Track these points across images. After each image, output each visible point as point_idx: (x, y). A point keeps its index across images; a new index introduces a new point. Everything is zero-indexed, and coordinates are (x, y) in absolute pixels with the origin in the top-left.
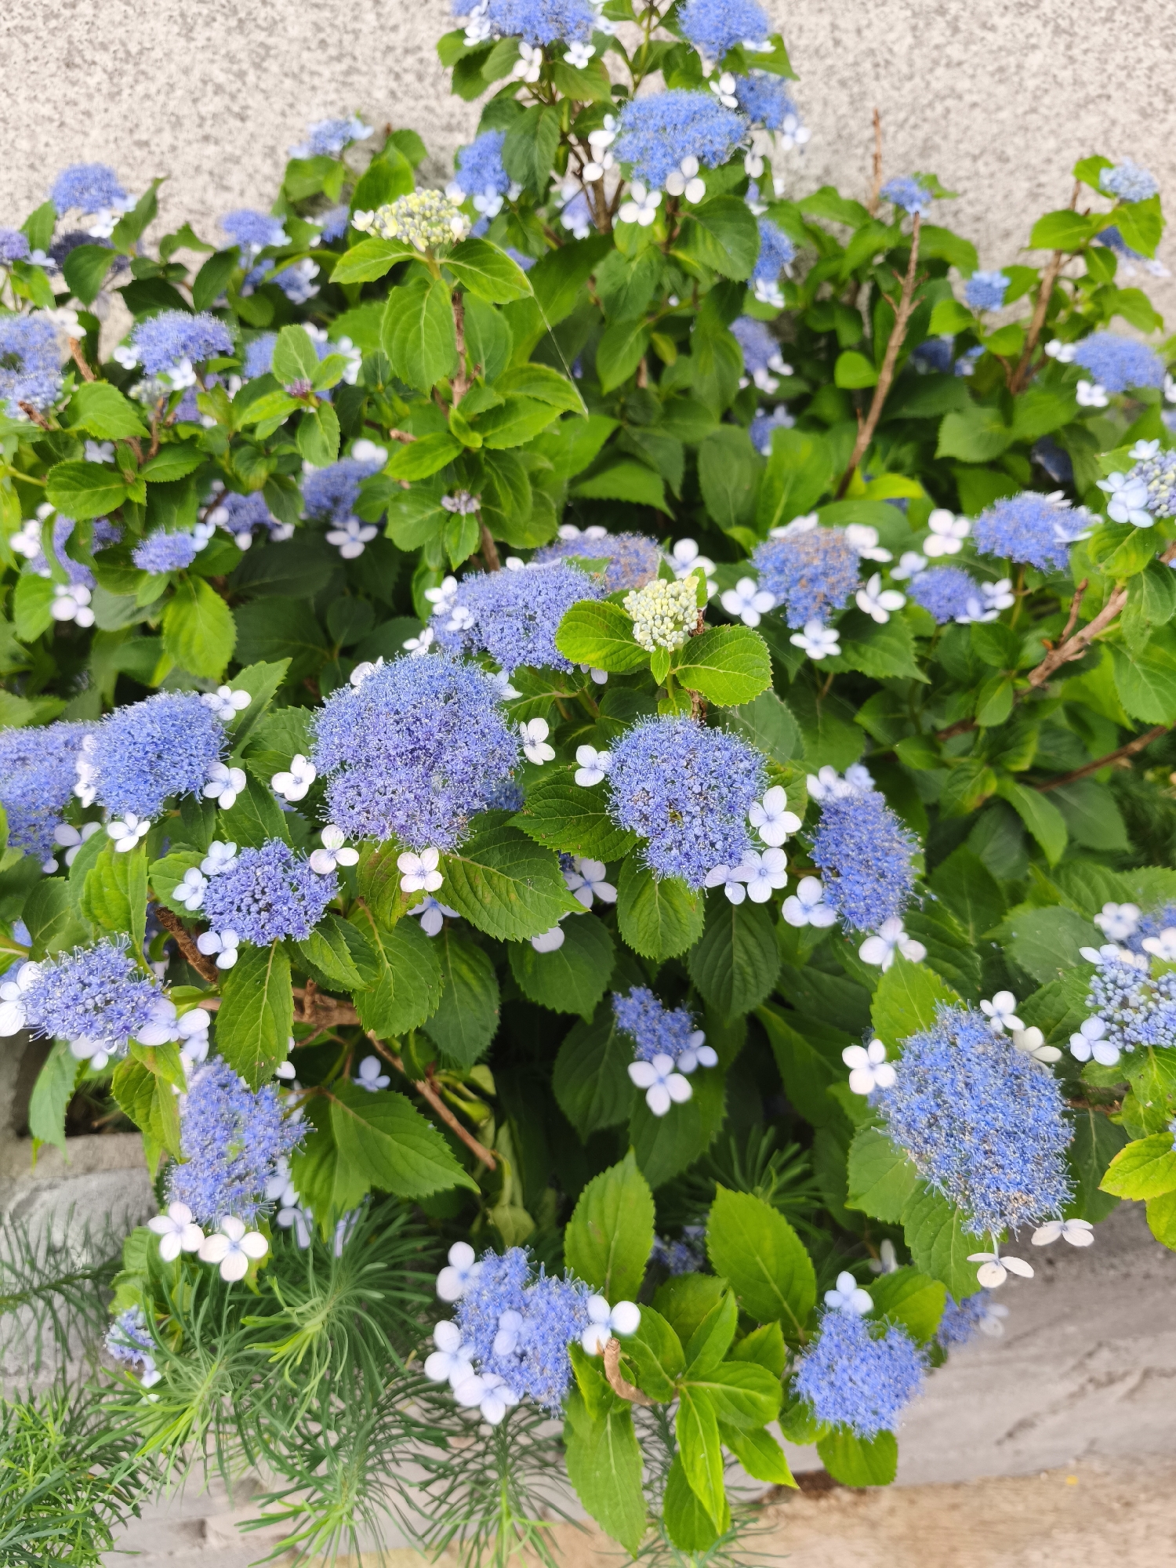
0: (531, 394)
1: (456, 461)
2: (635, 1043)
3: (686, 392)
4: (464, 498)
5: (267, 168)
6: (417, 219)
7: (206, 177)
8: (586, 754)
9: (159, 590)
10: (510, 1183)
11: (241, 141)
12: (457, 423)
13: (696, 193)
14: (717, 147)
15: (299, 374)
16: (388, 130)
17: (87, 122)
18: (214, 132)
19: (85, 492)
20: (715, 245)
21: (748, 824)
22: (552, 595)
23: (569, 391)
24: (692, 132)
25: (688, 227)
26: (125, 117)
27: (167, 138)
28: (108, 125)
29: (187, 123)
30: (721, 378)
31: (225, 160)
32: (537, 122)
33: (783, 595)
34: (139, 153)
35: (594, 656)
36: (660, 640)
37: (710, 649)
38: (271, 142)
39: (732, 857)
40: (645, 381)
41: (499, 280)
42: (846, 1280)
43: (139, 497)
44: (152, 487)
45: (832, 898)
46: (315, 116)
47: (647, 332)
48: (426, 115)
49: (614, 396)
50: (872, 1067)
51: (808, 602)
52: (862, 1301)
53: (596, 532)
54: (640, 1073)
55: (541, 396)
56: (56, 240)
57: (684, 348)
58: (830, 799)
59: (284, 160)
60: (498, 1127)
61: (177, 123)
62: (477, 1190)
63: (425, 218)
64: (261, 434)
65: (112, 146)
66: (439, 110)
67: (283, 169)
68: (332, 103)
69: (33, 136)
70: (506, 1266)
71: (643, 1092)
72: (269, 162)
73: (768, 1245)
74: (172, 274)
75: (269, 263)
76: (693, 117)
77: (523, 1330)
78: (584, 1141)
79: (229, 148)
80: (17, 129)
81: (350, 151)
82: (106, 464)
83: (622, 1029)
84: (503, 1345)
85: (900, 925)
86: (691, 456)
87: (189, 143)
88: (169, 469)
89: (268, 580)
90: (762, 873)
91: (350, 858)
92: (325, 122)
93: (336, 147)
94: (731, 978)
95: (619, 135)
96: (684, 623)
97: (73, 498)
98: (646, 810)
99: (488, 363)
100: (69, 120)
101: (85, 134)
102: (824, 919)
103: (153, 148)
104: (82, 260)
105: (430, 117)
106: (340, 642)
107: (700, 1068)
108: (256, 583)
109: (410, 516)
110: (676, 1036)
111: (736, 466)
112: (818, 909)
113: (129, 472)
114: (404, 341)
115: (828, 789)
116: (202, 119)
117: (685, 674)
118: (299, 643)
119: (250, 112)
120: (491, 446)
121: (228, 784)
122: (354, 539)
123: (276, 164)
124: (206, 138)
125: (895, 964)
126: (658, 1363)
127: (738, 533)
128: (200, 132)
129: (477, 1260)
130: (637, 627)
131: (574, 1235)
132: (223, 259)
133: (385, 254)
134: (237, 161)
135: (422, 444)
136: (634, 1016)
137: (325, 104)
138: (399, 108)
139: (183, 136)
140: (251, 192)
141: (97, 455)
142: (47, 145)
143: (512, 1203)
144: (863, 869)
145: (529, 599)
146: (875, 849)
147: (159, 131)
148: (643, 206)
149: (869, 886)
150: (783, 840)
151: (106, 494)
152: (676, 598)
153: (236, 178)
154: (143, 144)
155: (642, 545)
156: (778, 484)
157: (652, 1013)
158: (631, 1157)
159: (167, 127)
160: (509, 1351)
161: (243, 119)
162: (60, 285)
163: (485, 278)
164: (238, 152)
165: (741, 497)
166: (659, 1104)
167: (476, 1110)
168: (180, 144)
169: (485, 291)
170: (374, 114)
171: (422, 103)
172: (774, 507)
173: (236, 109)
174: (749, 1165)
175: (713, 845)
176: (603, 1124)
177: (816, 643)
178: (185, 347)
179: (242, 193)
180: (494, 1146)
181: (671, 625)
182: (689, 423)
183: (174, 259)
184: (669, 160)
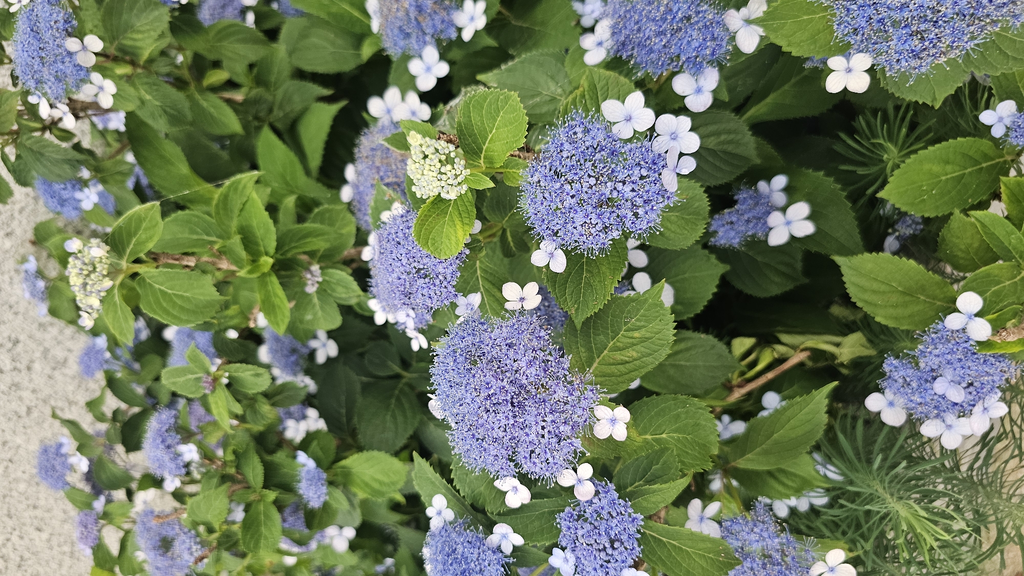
0: (237, 212)
1: (279, 277)
2: (753, 236)
3: (251, 66)
4: (309, 276)
5: (54, 331)
6: (88, 281)
7: (57, 374)
8: (538, 258)
9: (338, 494)
10: (823, 343)
11: (32, 345)
12: (250, 272)
13: (95, 43)
14: (61, 17)
15: (198, 379)
16: (34, 243)
17: (10, 444)
18: (25, 362)
19: (263, 529)
20: (139, 32)
21: (630, 140)
22: (403, 251)
23: (239, 182)
24: (47, 36)
25: (123, 50)
26: (9, 419)
27: (26, 394)
28: (14, 432)
29: (17, 380)
30: (244, 41)
31: (45, 358)
32: (31, 150)
33: (428, 38)
34: (35, 414)
35: (460, 233)
36: (459, 179)
37: (472, 135)
38: (36, 325)
39: (657, 163)
40: (239, 96)
41: (144, 225)
42: (986, 117)
43: (272, 495)
44: (266, 486)
45: (697, 68)
46: (19, 292)
47: (202, 90)
48: (25, 214)
49: (245, 126)
50: (849, 70)
51: (437, 18)
52: (1007, 108)
53: (350, 172)
54: (778, 238)
55: (239, 206)
56: (87, 489)
57: (217, 64)
58: (609, 44)
59: (49, 319)
60: (779, 342)
61: (16, 386)
62: (836, 383)
63: (88, 275)
64: (238, 409)
65: (29, 431)
66: (23, 204)
67: (55, 320)
68: (11, 278)
69: (16, 480)
70: (896, 375)
71: (793, 238)
72: (50, 329)
73: (936, 168)
74: (120, 418)
75: (119, 352)
76: (35, 31)
77: (949, 378)
78: (806, 281)
79: (38, 354)
80: (11, 490)
81: (47, 273)
82: (246, 510)
83: (740, 243)
84: (957, 395)
85: (732, 12)
86: (300, 74)
87: (31, 380)
88: (255, 471)
89: (343, 411)
90: (674, 137)
91: (586, 470)
92: (24, 286)
93: (41, 284)
94: (725, 152)
95: (45, 94)
96: (448, 155)
97: (266, 538)
98: (600, 227)
99: (208, 234)
100: (9, 456)
101: (19, 447)
102: (711, 79)
103: (33, 404)
104: (104, 477)
105: (28, 210)
106: (397, 369)
107: (787, 190)
108: (344, 419)
109: (315, 314)
110: (757, 204)
111: (314, 40)
112: (702, 82)
113: (252, 497)
114: (182, 308)
115: (600, 44)
116: (15, 369)
117: (490, 160)
118: (393, 401)
119: (13, 336)
120: (272, 250)
121: (504, 536)
122: (324, 345)
123: (52, 324)
124: (29, 368)
125: (762, 26)
126: (1008, 283)
127: (367, 51)
128: (24, 372)
129: (883, 393)
130: (443, 195)
131: (885, 317)
132: (112, 383)
133: (115, 304)
134: (46, 352)
135: (263, 302)
136: (732, 234)
137: (11, 283)
138: (18, 232)
139: (25, 383)
140: (69, 344)
141: (239, 515)
142: (24, 472)
143: (838, 345)
144: (679, 35)
145: (402, 269)
146: (664, 20)
147: (21, 399)
148: (101, 88)
149: (695, 34)
150: (650, 113)
151: (267, 516)
152: (426, 157)
153: (59, 353)
154: (29, 410)
155: (367, 143)
156: (334, 10)
157: (734, 219)
158: (839, 259)
159: (19, 393)
160: (963, 391)
161: (16, 342)
162: (120, 495)
163: (141, 235)
164: (41, 349)
165: (340, 42)
166: (806, 229)
167: (766, 358)
168: (31, 386)
169: (151, 238)
170: (22, 251)
171: (16, 214)
172: (351, 16)
173: (10, 345)
174: (861, 159)
175: (642, 178)
176: (799, 266)
177: (472, 19)
178: (169, 447)
179: (70, 350)
180: (794, 348)
181: (449, 167)
182: (276, 70)
183: (109, 414)
184: (67, 59)
